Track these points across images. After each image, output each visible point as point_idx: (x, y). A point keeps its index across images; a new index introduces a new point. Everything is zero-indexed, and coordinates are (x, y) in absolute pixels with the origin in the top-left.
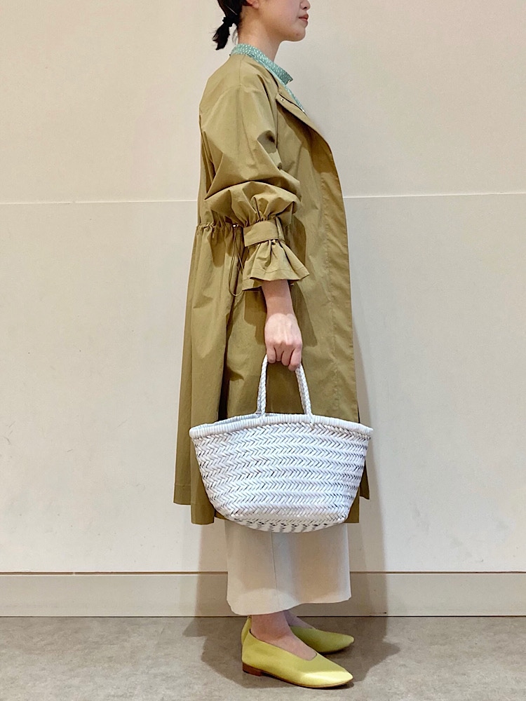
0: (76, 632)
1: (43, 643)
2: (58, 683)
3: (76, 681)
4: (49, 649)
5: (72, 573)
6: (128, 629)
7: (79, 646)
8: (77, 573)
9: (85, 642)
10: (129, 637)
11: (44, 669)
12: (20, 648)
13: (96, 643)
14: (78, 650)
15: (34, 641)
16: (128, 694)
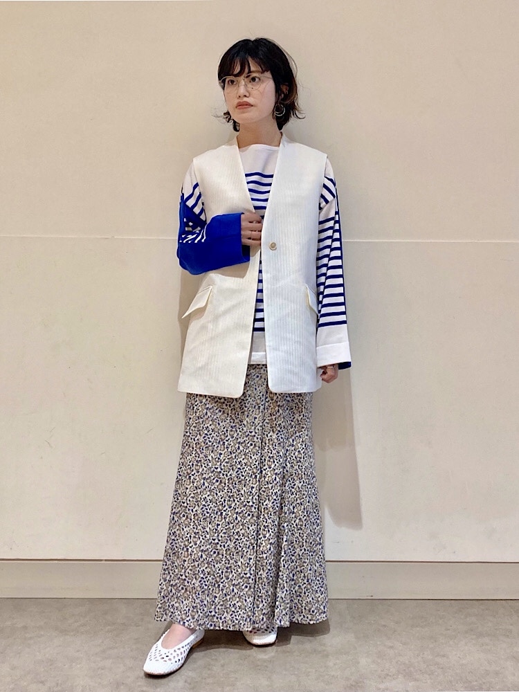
0: (105, 614)
1: (77, 624)
2: (92, 665)
3: (108, 663)
4: (83, 630)
5: (101, 560)
8: (106, 560)
11: (78, 651)
12: (56, 630)
13: (124, 624)
14: (108, 631)
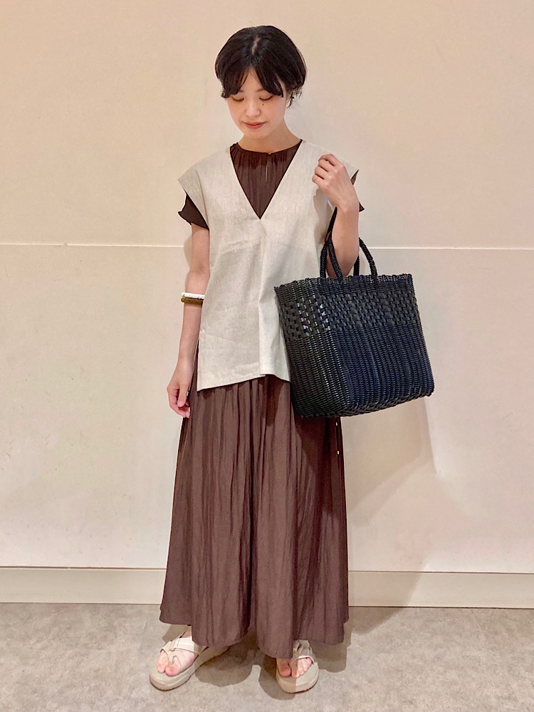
4: (43, 656)
6: (115, 624)
7: (71, 651)
10: (116, 637)
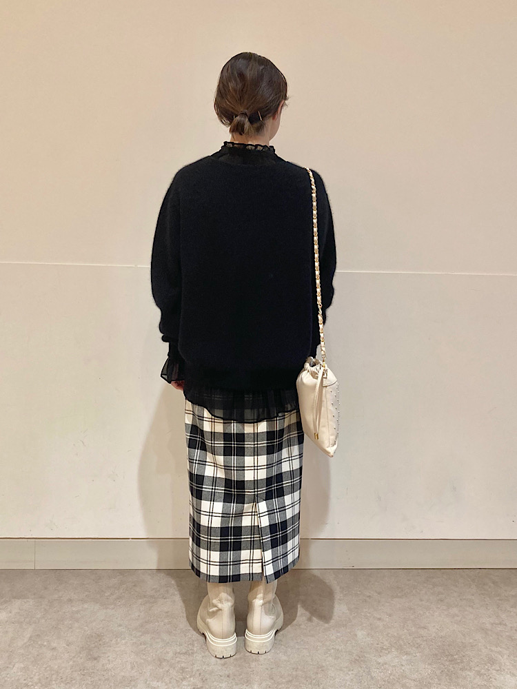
0: (134, 586)
1: (114, 597)
2: (135, 640)
3: (147, 638)
9: (145, 596)
11: (120, 625)
12: (97, 603)
14: (141, 604)
15: (106, 595)
16: (190, 651)
